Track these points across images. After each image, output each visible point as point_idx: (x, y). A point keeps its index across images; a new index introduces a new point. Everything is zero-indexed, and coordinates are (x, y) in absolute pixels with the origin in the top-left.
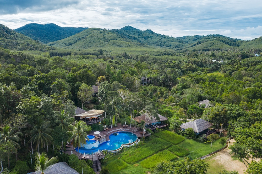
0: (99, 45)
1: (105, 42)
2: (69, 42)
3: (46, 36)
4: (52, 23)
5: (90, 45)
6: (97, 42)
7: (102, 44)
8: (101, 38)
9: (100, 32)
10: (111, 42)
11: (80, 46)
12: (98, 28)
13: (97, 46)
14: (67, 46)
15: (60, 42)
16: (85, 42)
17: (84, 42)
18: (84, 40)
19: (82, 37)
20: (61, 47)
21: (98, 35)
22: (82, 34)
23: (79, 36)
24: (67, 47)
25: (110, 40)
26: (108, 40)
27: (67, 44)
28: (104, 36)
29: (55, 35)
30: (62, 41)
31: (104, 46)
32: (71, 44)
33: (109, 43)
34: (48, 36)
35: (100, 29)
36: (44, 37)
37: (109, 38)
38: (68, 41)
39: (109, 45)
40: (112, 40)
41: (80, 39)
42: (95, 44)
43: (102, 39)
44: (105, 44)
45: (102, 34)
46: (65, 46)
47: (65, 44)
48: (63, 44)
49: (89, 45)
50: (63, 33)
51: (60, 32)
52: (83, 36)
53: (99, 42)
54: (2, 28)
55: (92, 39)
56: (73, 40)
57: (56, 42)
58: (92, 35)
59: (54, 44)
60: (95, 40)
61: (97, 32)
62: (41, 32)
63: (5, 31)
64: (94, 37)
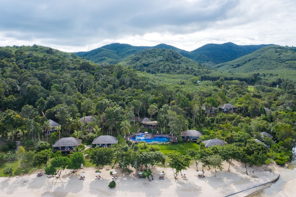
0: (269, 67)
1: (279, 64)
2: (237, 64)
3: (221, 57)
5: (258, 68)
6: (268, 64)
7: (273, 66)
8: (275, 58)
9: (276, 52)
10: (287, 63)
11: (246, 68)
13: (267, 69)
16: (254, 64)
17: (252, 64)
18: (253, 61)
19: (254, 57)
20: (227, 69)
21: (271, 54)
23: (251, 57)
24: (233, 69)
25: (286, 60)
26: (283, 61)
27: (235, 66)
28: (279, 56)
29: (231, 55)
30: (231, 62)
31: (276, 68)
32: (238, 66)
33: (284, 64)
34: (222, 56)
36: (218, 58)
37: (285, 59)
38: (237, 62)
39: (282, 67)
40: (288, 60)
41: (250, 60)
42: (265, 65)
43: (276, 60)
44: (278, 66)
45: (278, 53)
46: (232, 68)
47: (233, 66)
49: (257, 67)
50: (240, 52)
53: (271, 63)
54: (172, 53)
55: (262, 60)
56: (242, 62)
57: (225, 63)
58: (265, 55)
59: (222, 66)
60: (266, 61)
61: (272, 51)
62: (216, 52)
63: (173, 56)
64: (266, 57)
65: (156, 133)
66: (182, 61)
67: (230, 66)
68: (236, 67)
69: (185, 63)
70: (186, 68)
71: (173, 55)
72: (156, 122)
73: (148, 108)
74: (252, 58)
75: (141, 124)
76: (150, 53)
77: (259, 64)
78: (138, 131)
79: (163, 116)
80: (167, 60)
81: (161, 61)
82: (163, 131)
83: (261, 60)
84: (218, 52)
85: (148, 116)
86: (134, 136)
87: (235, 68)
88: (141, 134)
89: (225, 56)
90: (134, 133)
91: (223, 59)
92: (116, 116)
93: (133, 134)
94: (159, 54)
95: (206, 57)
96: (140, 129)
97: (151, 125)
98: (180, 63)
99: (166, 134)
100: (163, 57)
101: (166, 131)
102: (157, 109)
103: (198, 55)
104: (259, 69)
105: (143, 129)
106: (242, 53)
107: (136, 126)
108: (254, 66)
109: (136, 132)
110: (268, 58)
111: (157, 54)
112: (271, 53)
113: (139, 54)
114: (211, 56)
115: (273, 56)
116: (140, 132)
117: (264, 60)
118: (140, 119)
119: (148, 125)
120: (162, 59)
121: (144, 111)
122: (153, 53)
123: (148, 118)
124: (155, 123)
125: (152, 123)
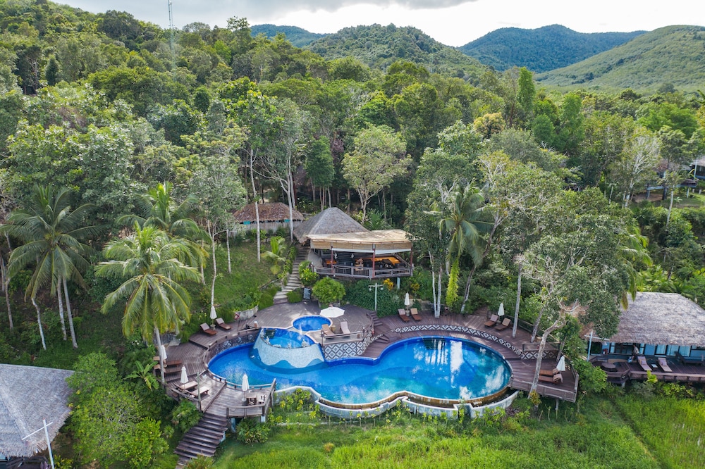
0: (681, 79)
2: (586, 72)
3: (533, 61)
4: (556, 25)
5: (649, 80)
6: (675, 69)
7: (691, 75)
8: (694, 55)
9: (694, 38)
12: (692, 26)
14: (578, 82)
15: (559, 73)
16: (635, 70)
17: (631, 71)
18: (633, 63)
19: (631, 55)
20: (560, 86)
21: (684, 45)
22: (631, 46)
23: (623, 54)
24: (577, 85)
27: (579, 78)
29: (559, 57)
30: (570, 69)
31: (700, 81)
32: (590, 77)
34: (538, 60)
35: (696, 27)
38: (584, 69)
41: (621, 62)
43: (698, 58)
45: (702, 41)
46: (573, 83)
47: (574, 77)
48: (567, 77)
49: (646, 78)
50: (582, 49)
51: (574, 48)
52: (635, 53)
53: (684, 67)
54: (414, 37)
55: (659, 61)
56: (599, 67)
57: (550, 72)
58: (665, 47)
59: (545, 78)
60: (671, 62)
61: (684, 37)
62: (522, 49)
63: (418, 44)
64: (669, 53)
65: (402, 312)
66: (443, 57)
67: (567, 79)
68: (583, 81)
69: (453, 65)
70: (456, 74)
71: (418, 42)
72: (398, 236)
73: (343, 145)
74: (627, 55)
75: (301, 250)
76: (352, 38)
77: (649, 71)
78: (280, 296)
79: (449, 197)
80: (401, 54)
81: (385, 57)
82: (444, 293)
83: (656, 59)
84: (528, 48)
85: (344, 196)
86: (245, 338)
87: (581, 83)
88: (296, 317)
89: (544, 58)
90: (250, 313)
91: (539, 66)
92: (89, 193)
93: (241, 321)
94: (377, 41)
95: (498, 60)
96: (293, 277)
97: (367, 259)
98: (436, 62)
99: (464, 316)
100: (388, 48)
101: (461, 292)
102: (398, 156)
103: (476, 54)
104: (653, 85)
105: (310, 282)
106: (589, 52)
107: (271, 261)
108: (636, 76)
109: (267, 303)
110: (676, 54)
111: (372, 39)
112: (682, 42)
113: (324, 41)
114: (508, 57)
115: (687, 50)
116: (295, 299)
117: (662, 59)
118: (300, 216)
119: (347, 259)
120: (387, 52)
121: (318, 166)
122: (362, 36)
123: (344, 210)
124: (392, 245)
125: (372, 245)
